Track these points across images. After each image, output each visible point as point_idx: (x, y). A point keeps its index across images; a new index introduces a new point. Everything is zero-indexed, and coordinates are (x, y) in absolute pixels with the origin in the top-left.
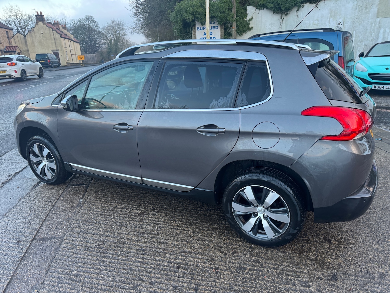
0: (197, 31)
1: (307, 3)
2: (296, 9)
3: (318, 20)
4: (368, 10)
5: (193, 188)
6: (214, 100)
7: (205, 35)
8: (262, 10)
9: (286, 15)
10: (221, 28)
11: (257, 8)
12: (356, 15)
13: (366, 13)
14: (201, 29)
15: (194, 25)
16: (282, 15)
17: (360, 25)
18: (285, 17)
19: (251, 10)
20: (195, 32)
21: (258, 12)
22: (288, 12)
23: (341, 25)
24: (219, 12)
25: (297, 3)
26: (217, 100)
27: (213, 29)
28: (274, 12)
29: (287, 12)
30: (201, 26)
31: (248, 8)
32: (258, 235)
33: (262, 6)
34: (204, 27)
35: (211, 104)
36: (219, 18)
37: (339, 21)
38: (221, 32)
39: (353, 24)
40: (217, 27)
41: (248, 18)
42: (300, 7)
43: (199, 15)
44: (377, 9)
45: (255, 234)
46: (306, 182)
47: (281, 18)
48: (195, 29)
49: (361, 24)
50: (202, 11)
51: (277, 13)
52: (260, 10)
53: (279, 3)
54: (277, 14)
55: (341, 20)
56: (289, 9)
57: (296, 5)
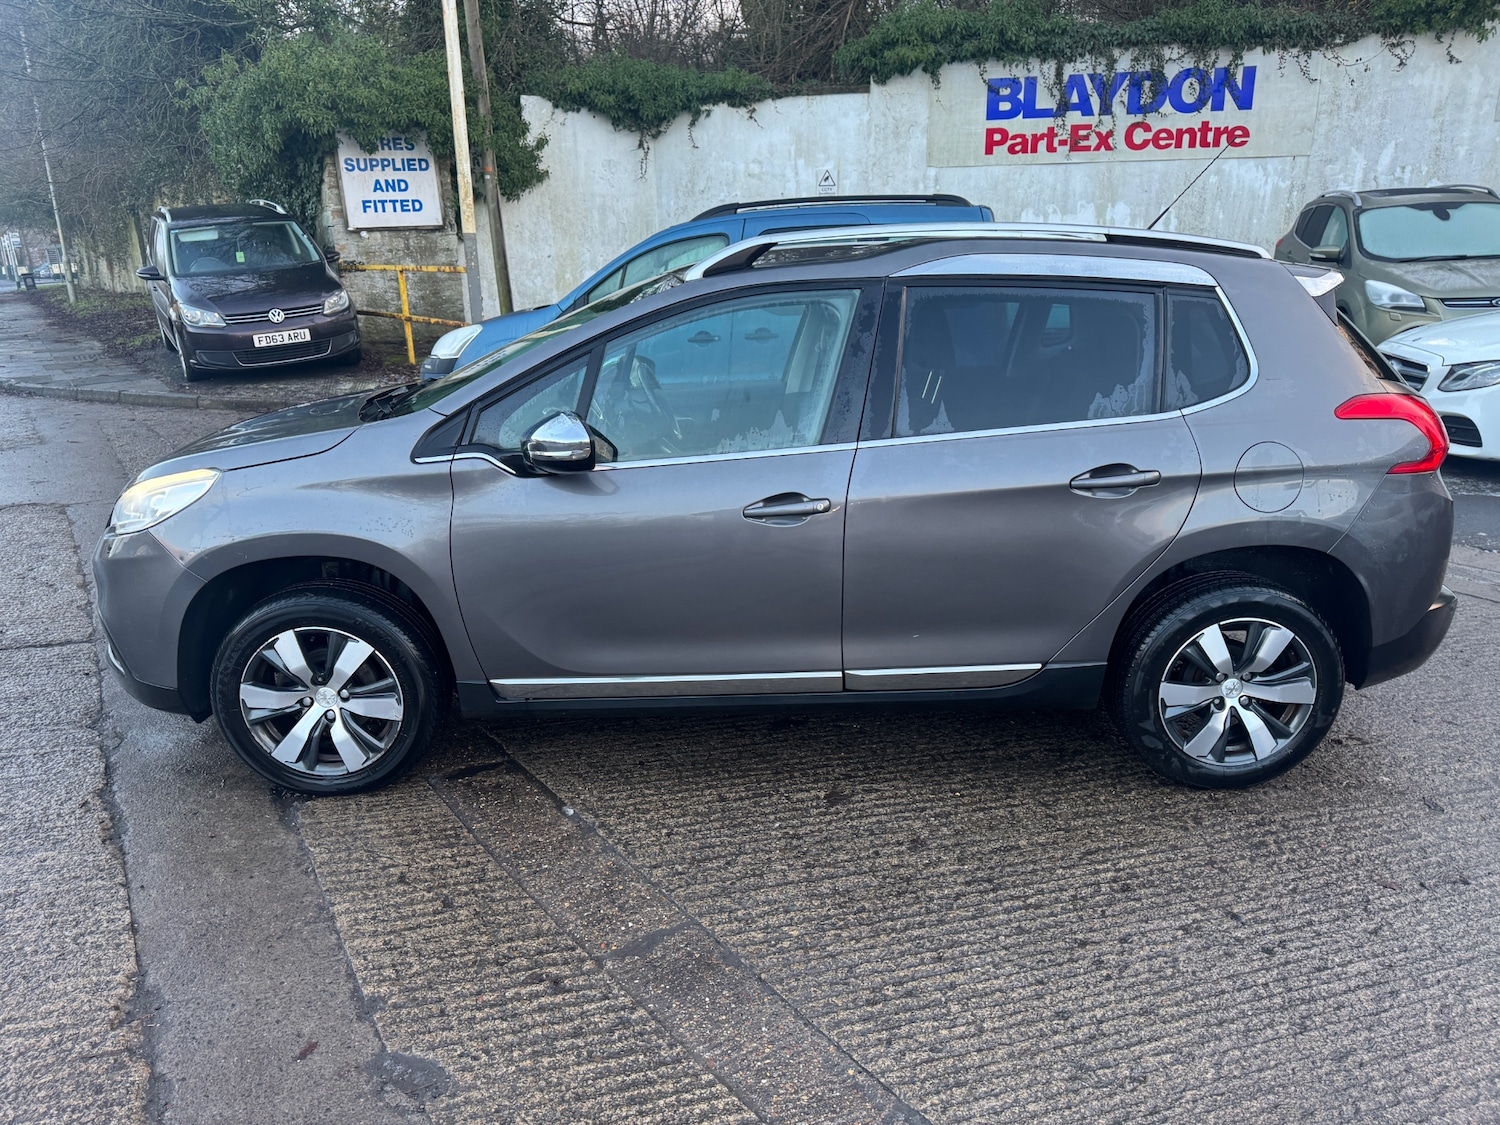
0: (345, 175)
1: (721, 104)
2: (686, 119)
3: (760, 163)
4: (901, 141)
5: (1039, 666)
6: (1098, 395)
7: (379, 191)
8: (575, 114)
9: (655, 137)
10: (440, 169)
11: (556, 106)
12: (871, 152)
13: (898, 150)
14: (362, 167)
15: (333, 152)
16: (642, 134)
17: (884, 185)
18: (650, 143)
19: (535, 110)
20: (337, 177)
21: (561, 120)
22: (662, 129)
23: (830, 182)
24: (436, 107)
25: (688, 100)
26: (1107, 394)
27: (409, 169)
28: (616, 122)
29: (658, 126)
30: (363, 156)
31: (525, 100)
32: (1227, 759)
33: (574, 101)
34: (371, 160)
35: (1092, 407)
36: (436, 130)
37: (826, 168)
38: (442, 184)
39: (866, 180)
40: (424, 165)
41: (531, 139)
42: (696, 114)
43: (359, 114)
44: (925, 141)
45: (1221, 759)
46: (1362, 579)
47: (641, 145)
48: (335, 164)
49: (887, 182)
50: (374, 98)
51: (625, 127)
52: (566, 111)
53: (633, 96)
54: (626, 132)
55: (829, 166)
56: (665, 118)
57: (686, 108)
